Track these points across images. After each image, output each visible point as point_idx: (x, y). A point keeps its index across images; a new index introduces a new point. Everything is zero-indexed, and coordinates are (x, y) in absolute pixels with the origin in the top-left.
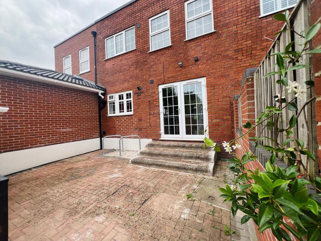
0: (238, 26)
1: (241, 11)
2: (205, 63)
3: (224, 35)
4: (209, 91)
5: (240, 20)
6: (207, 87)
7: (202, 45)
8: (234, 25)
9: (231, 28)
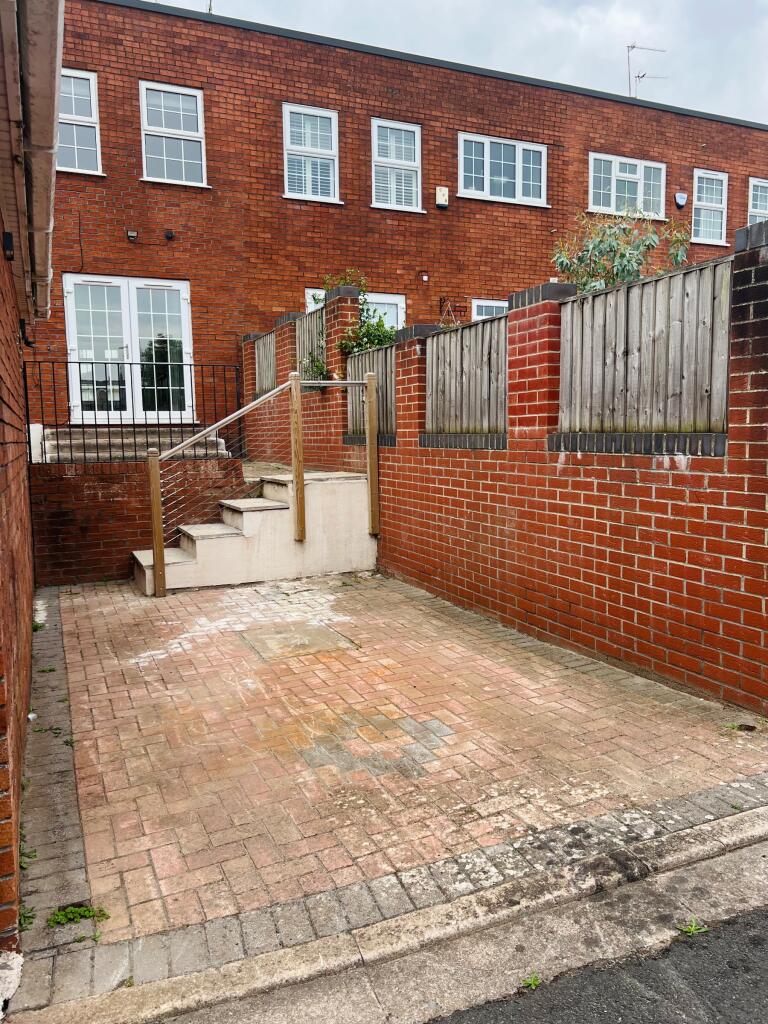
0: (251, 197)
1: (257, 169)
2: (190, 250)
3: (227, 204)
4: (197, 315)
5: (254, 186)
6: (193, 303)
7: (183, 206)
8: (245, 191)
9: (239, 195)
